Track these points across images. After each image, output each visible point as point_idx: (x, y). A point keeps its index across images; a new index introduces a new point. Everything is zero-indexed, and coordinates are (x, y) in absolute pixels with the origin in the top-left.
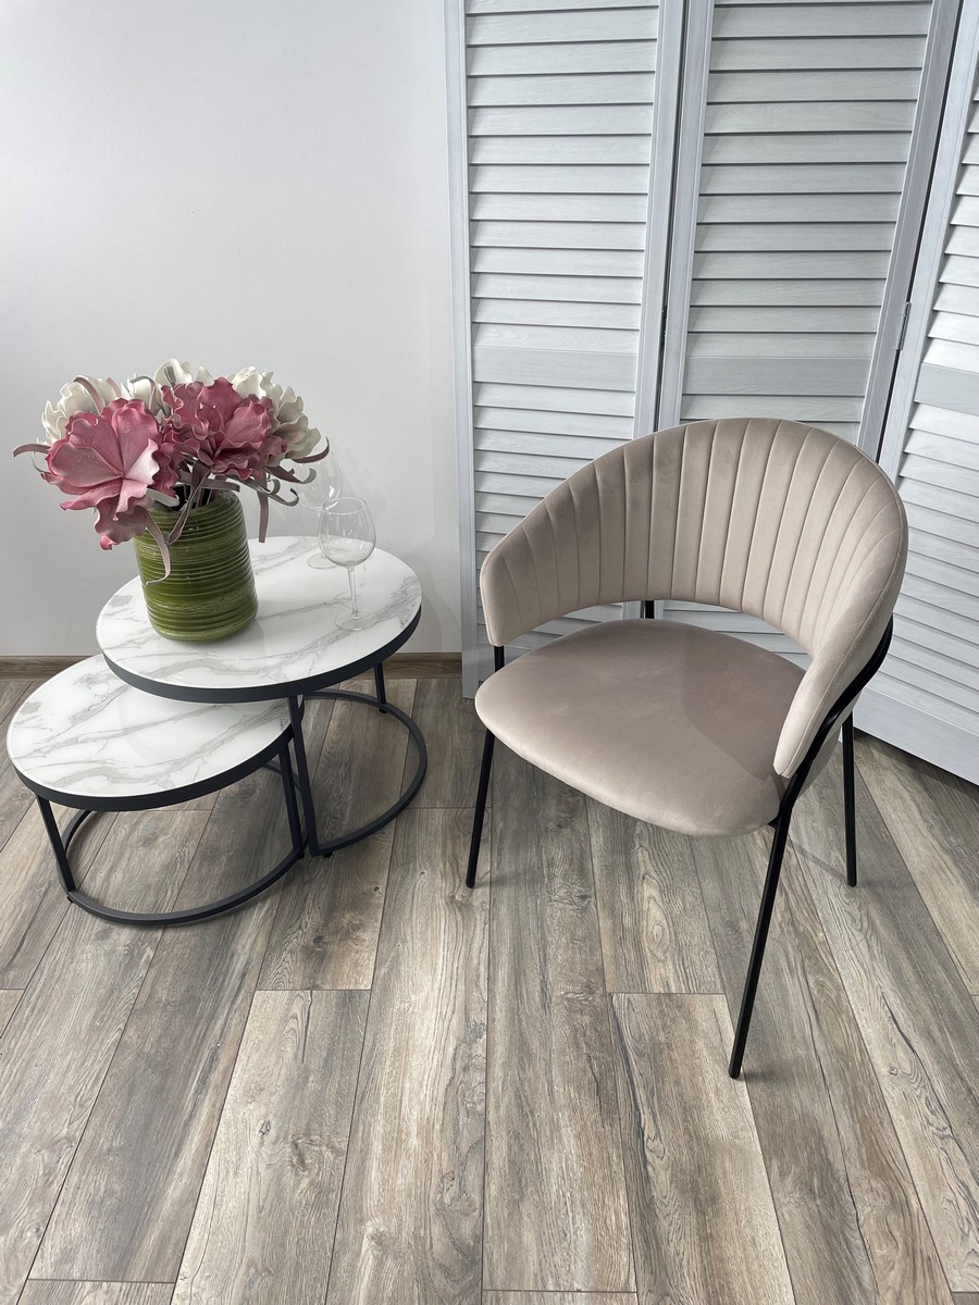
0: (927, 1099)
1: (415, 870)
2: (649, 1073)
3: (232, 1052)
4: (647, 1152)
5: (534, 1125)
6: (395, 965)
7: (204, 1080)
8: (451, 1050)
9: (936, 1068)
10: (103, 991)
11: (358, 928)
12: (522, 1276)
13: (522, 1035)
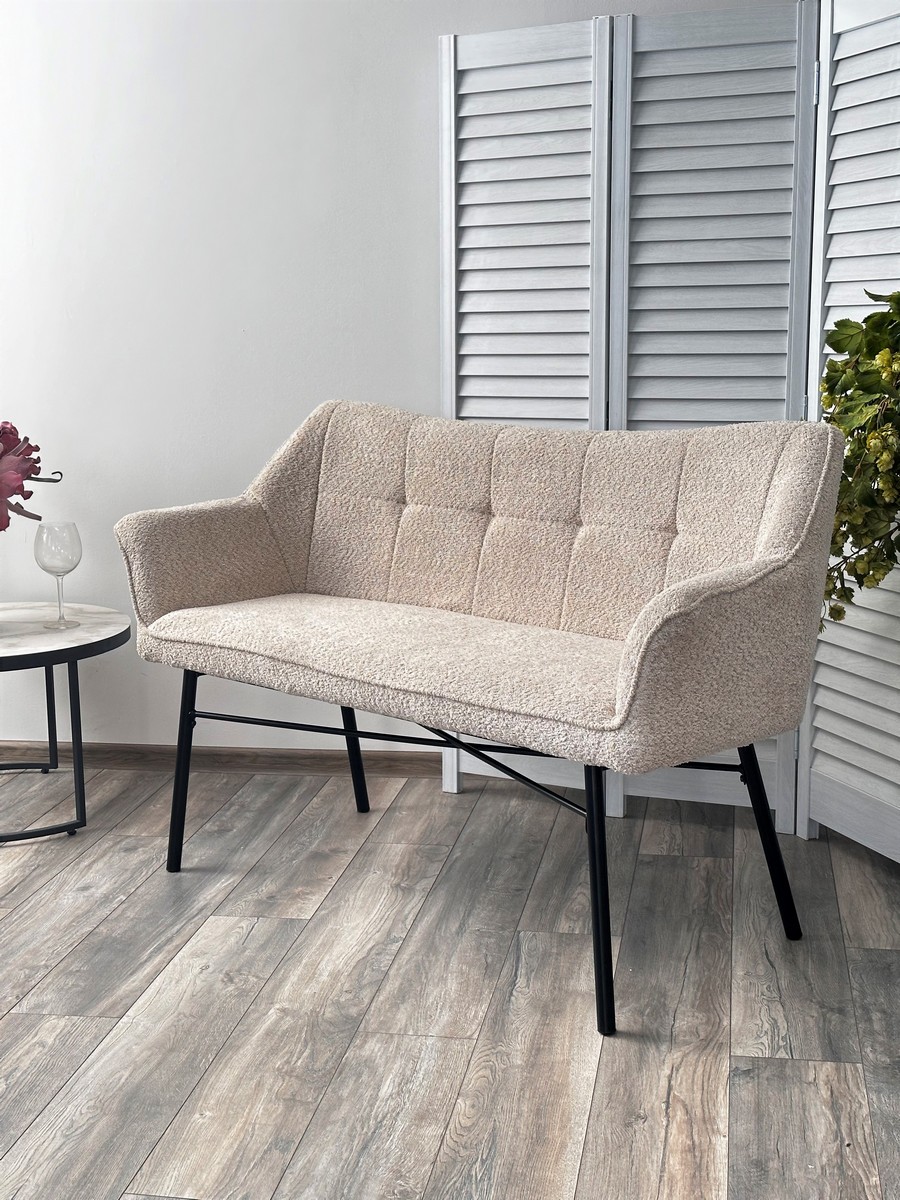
0: (769, 987)
1: (369, 871)
2: (535, 964)
3: (186, 938)
4: (514, 993)
5: (426, 977)
6: (336, 911)
7: (159, 949)
8: (369, 946)
9: (788, 974)
10: (80, 912)
11: (308, 894)
12: (390, 1028)
13: (433, 943)
